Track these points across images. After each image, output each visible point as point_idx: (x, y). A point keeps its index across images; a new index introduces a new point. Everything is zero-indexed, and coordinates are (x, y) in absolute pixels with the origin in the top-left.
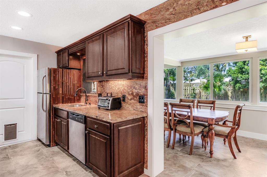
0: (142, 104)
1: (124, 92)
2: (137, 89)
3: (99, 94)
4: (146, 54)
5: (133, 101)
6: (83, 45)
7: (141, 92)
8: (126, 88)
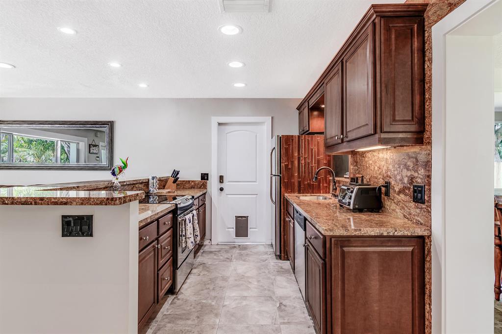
0: (420, 205)
1: (387, 176)
2: (410, 170)
4: (427, 83)
5: (402, 196)
6: (322, 89)
7: (417, 177)
8: (391, 167)
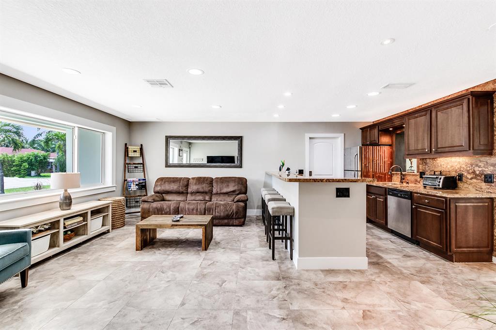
0: (490, 184)
1: (460, 170)
2: (482, 167)
3: (420, 172)
5: (474, 180)
6: (401, 121)
7: (487, 171)
8: (463, 166)
